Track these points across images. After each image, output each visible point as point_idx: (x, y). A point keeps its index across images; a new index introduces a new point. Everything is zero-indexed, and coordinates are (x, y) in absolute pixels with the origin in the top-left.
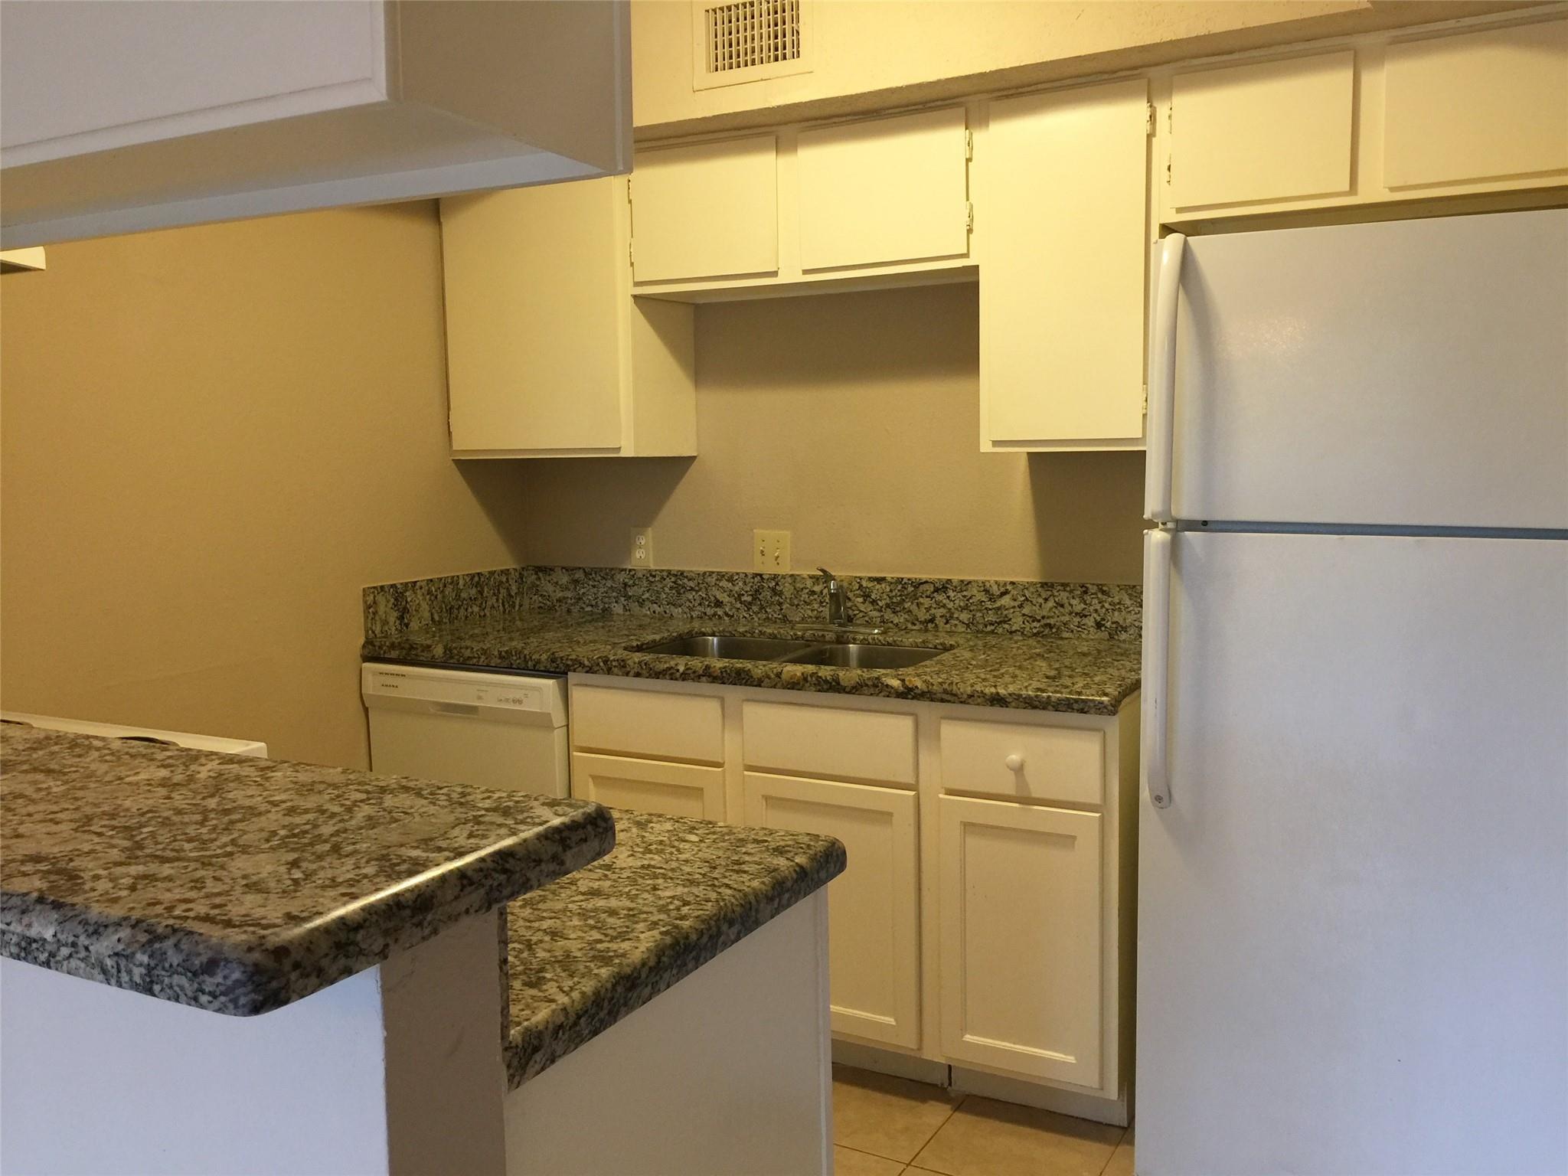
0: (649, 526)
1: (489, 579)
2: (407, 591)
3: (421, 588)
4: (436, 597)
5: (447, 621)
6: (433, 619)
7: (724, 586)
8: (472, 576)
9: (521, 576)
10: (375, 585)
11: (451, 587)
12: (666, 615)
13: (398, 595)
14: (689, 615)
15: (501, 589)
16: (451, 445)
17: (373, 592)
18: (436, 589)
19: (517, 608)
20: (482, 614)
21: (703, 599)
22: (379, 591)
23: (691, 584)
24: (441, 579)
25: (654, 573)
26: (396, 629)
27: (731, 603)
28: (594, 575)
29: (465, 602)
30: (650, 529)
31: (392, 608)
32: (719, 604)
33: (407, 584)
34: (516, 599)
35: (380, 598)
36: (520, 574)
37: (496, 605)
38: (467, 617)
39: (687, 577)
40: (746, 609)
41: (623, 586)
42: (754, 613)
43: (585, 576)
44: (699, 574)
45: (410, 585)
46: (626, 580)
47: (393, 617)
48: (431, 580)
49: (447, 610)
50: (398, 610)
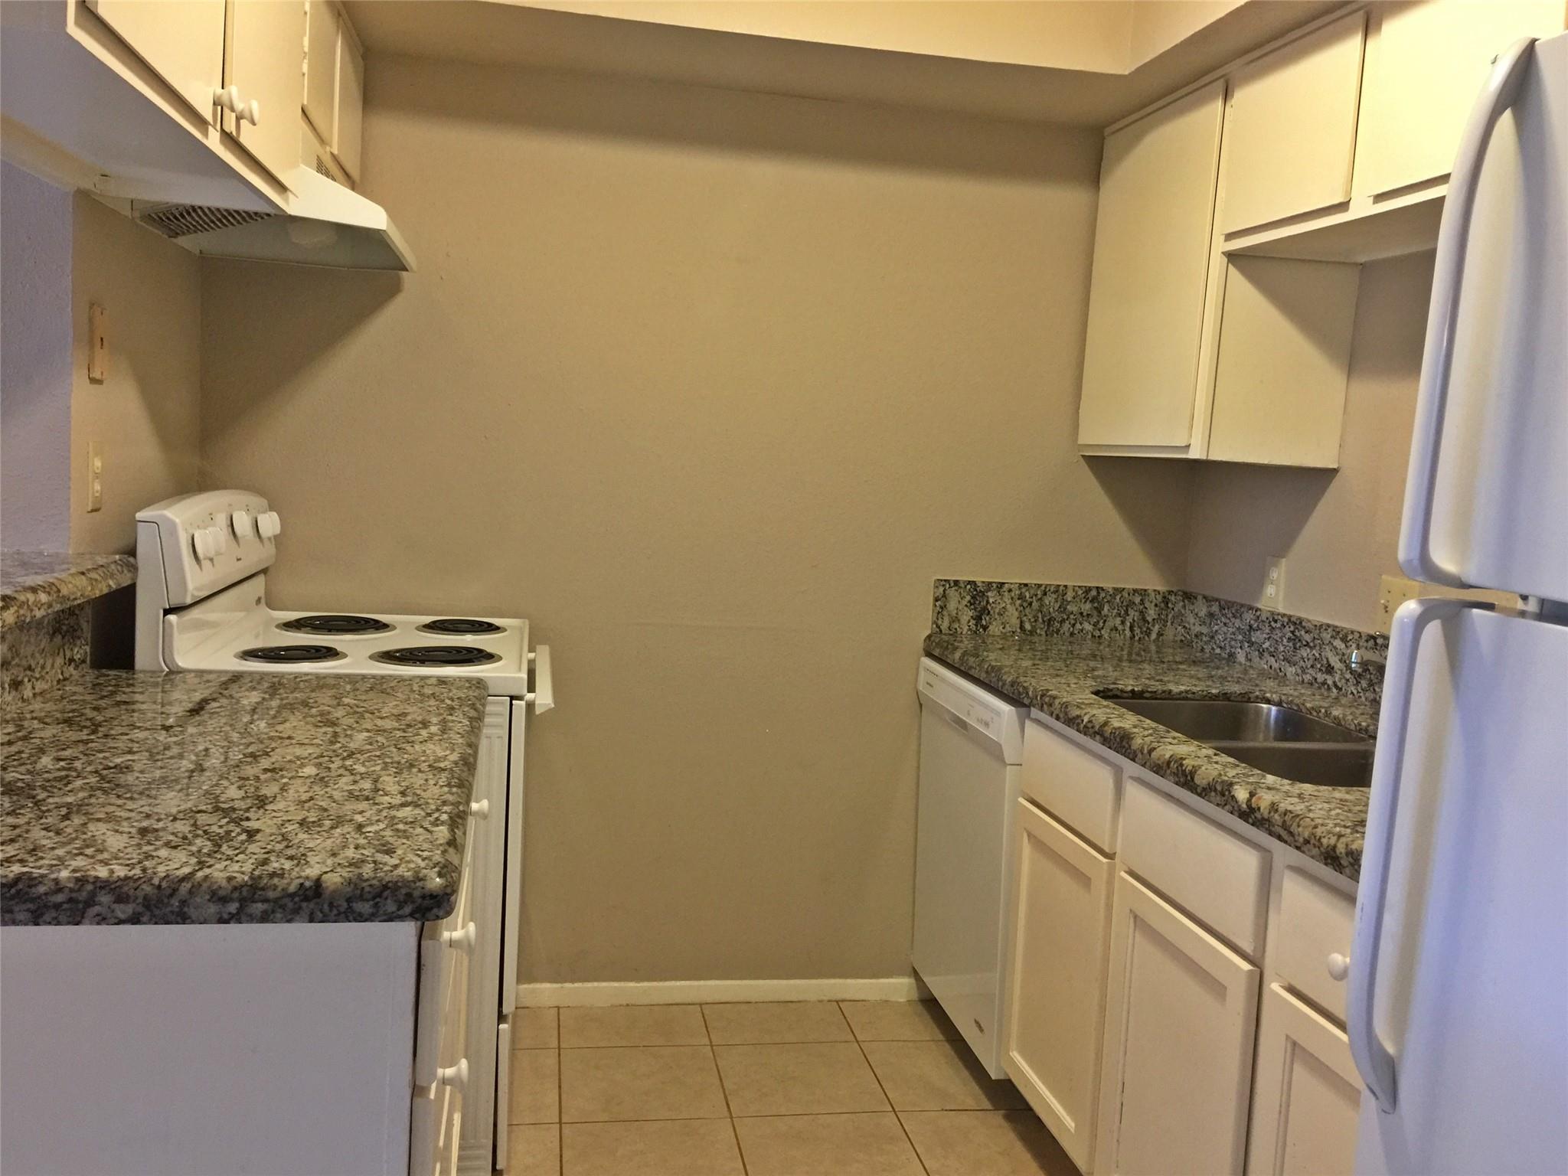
0: (1283, 557)
1: (1113, 596)
2: (990, 591)
3: (1010, 591)
4: (1030, 604)
5: (1043, 633)
6: (1022, 627)
7: (1338, 646)
8: (1088, 590)
9: (1166, 601)
10: (948, 578)
11: (1054, 596)
12: (1280, 674)
13: (978, 595)
14: (1300, 678)
15: (1130, 609)
16: (1077, 439)
17: (943, 585)
18: (1029, 596)
19: (1154, 636)
20: (1097, 633)
21: (1315, 660)
22: (952, 584)
23: (1308, 637)
24: (1040, 586)
25: (1276, 618)
26: (970, 630)
27: (1341, 670)
28: (1226, 611)
29: (1072, 616)
30: (1284, 560)
31: (966, 606)
32: (1330, 669)
33: (991, 583)
34: (1153, 626)
35: (952, 593)
36: (1164, 597)
37: (1120, 628)
38: (1072, 634)
39: (1304, 627)
40: (1355, 682)
41: (1248, 628)
42: (1362, 689)
43: (1220, 611)
44: (1316, 626)
45: (995, 585)
46: (1252, 622)
47: (967, 615)
48: (1026, 585)
49: (1044, 621)
50: (975, 609)
